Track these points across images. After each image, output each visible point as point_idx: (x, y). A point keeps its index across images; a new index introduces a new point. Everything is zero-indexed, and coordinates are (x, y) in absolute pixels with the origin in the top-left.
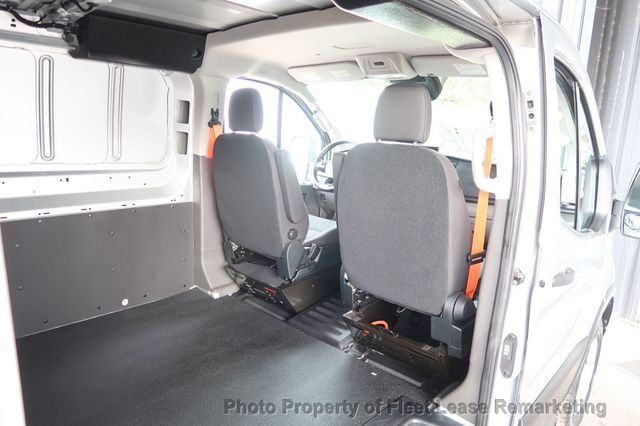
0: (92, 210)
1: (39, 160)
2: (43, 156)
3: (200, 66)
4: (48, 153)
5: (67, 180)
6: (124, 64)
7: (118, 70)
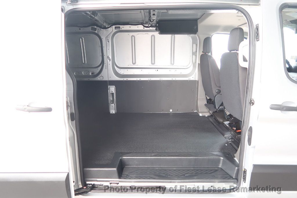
0: (162, 80)
1: (151, 64)
2: (152, 63)
3: (198, 31)
4: (153, 63)
5: (157, 70)
6: (174, 34)
7: (173, 36)
